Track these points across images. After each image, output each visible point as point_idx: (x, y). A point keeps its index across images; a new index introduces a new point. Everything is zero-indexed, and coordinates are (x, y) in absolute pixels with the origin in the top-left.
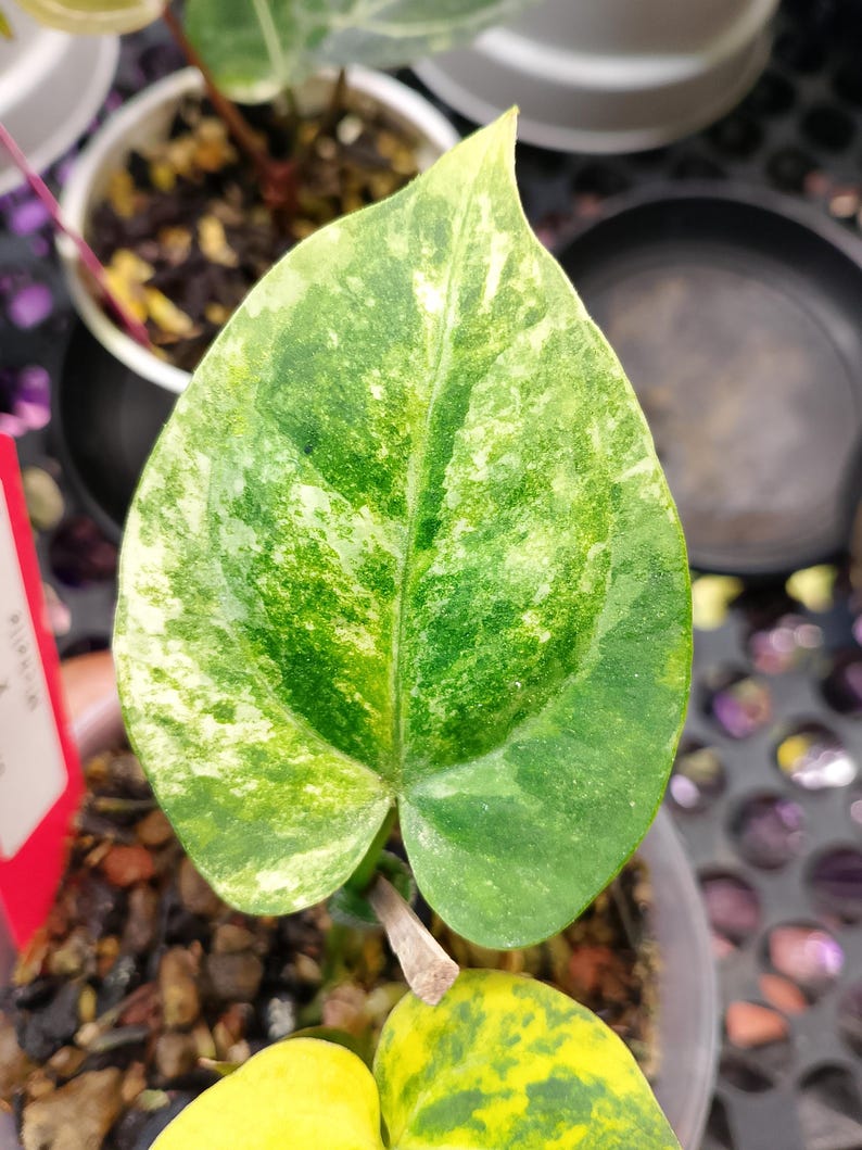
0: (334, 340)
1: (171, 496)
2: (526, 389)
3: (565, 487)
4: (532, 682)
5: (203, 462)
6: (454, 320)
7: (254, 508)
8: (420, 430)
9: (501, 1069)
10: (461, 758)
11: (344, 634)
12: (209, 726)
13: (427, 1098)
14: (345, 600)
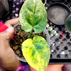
0: (30, 3)
1: (22, 12)
2: (39, 6)
3: (41, 11)
4: (40, 21)
5: (23, 10)
6: (35, 2)
7: (26, 12)
8: (34, 8)
9: (39, 40)
10: (36, 25)
11: (30, 18)
12: (24, 23)
13: (35, 41)
14: (30, 17)
